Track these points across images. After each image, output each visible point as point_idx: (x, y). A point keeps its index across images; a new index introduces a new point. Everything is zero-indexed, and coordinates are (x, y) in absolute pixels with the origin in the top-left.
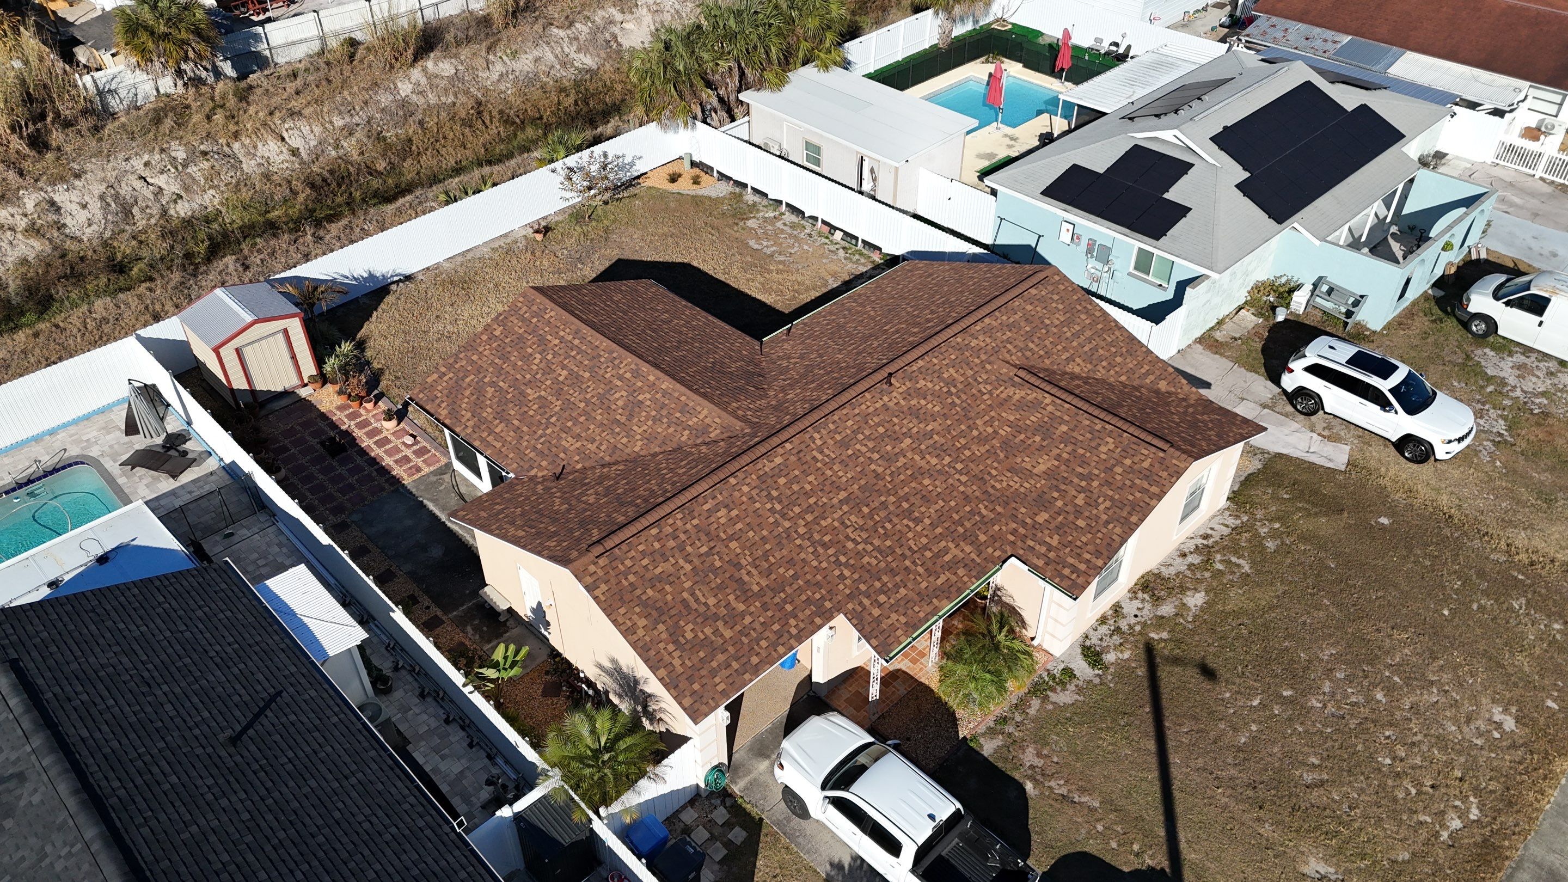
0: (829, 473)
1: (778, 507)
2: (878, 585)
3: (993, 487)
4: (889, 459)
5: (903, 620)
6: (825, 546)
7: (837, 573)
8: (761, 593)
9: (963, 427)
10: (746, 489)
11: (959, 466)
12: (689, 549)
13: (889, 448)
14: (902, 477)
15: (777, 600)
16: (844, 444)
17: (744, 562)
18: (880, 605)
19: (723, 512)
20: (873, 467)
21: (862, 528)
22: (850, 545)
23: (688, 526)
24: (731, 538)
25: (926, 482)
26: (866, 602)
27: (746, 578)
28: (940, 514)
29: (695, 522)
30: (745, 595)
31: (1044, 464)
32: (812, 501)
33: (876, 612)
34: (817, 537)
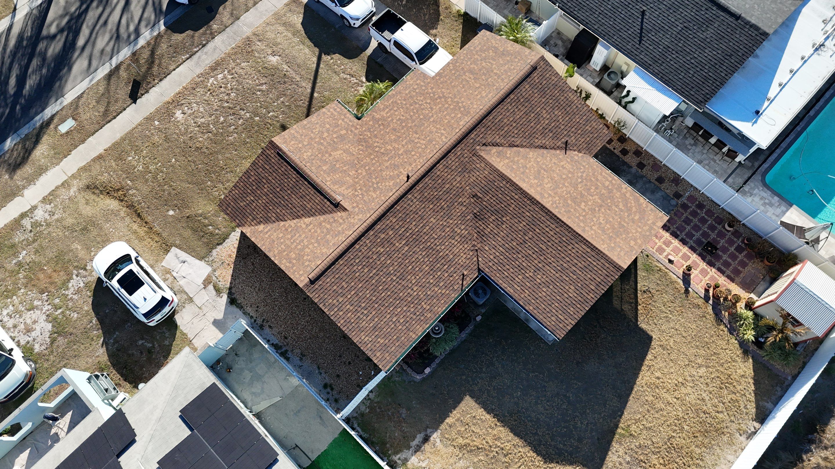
0: (438, 126)
1: (460, 105)
2: (417, 91)
3: (363, 146)
4: (411, 141)
5: (408, 83)
6: (440, 98)
7: (434, 90)
8: (465, 73)
9: (373, 168)
10: (475, 106)
11: (377, 149)
12: (496, 77)
13: (410, 146)
14: (404, 136)
15: (458, 73)
16: (431, 141)
17: (473, 81)
18: (417, 84)
19: (484, 95)
20: (418, 136)
21: (423, 109)
22: (428, 101)
23: (497, 85)
24: (479, 87)
25: (393, 137)
26: (422, 84)
27: (471, 76)
28: (389, 125)
29: (495, 87)
30: (471, 72)
31: (337, 154)
32: (446, 113)
33: (418, 82)
34: (443, 100)
